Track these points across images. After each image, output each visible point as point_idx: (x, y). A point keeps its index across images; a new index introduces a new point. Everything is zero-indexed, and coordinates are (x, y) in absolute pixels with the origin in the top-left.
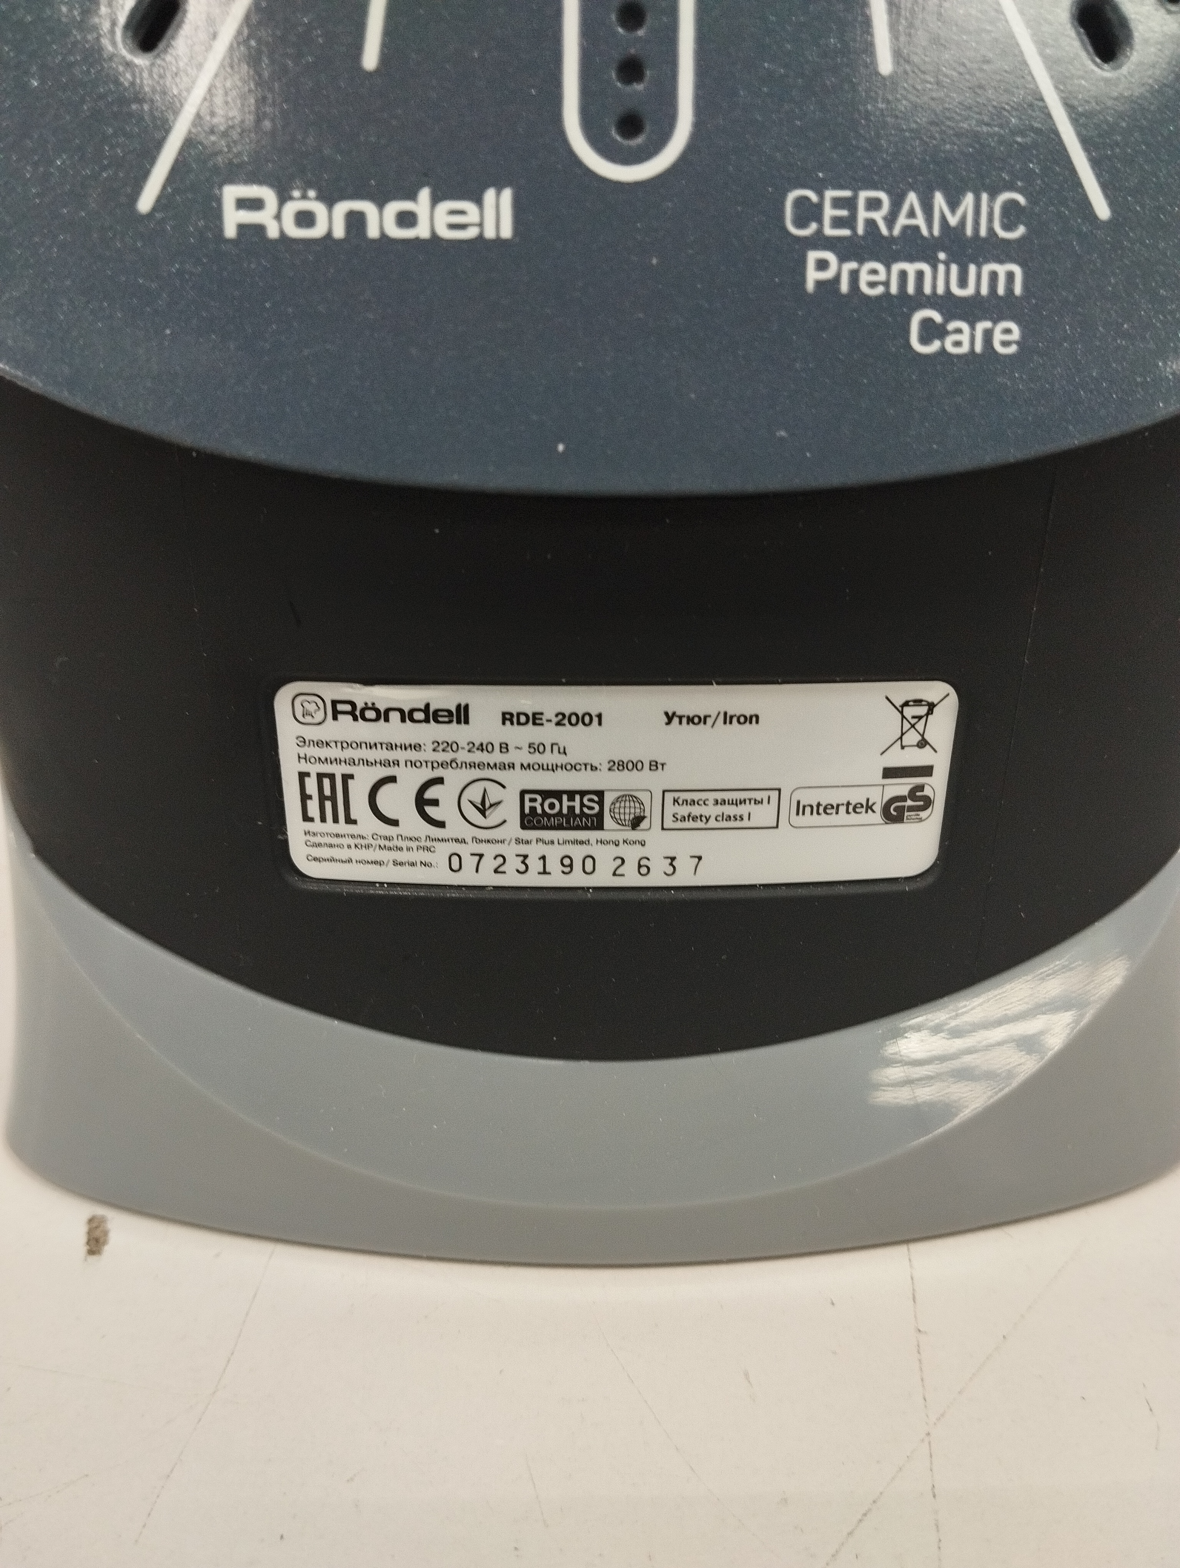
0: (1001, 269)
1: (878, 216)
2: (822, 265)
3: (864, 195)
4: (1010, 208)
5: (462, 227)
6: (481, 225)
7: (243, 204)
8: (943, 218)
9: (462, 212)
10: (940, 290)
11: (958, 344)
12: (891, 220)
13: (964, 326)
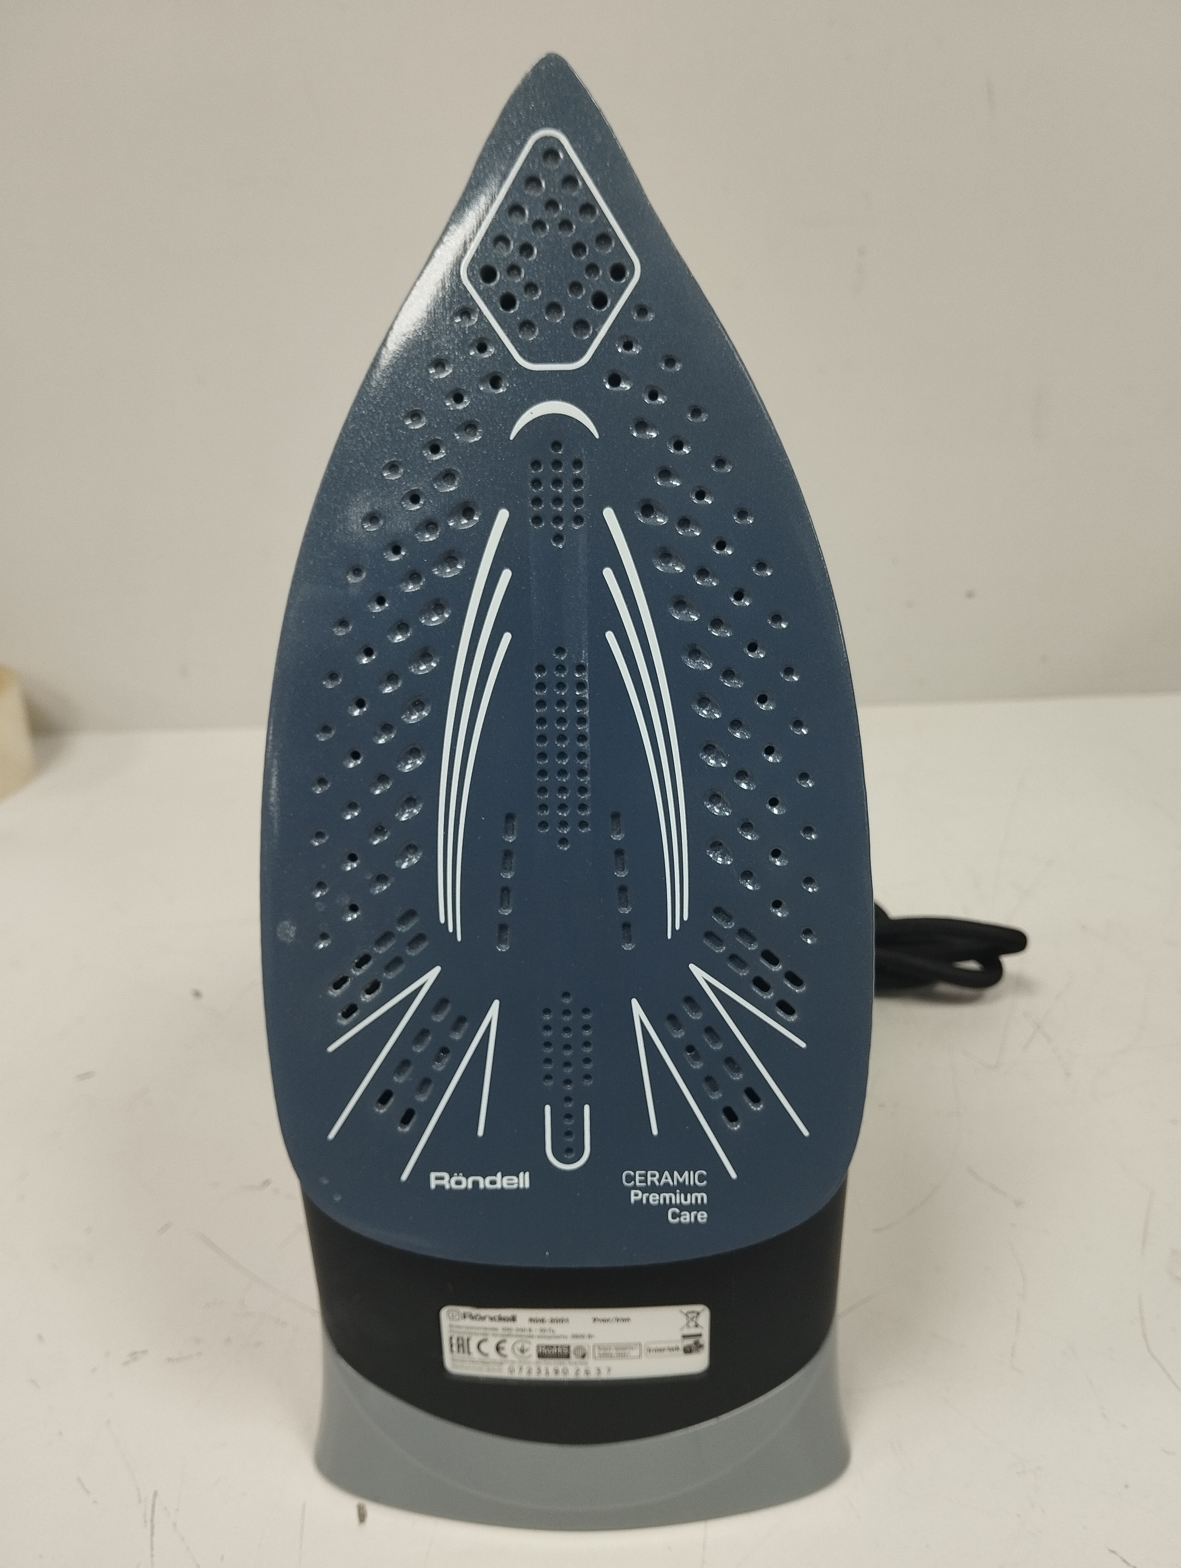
0: (699, 1195)
1: (655, 1180)
2: (636, 1195)
3: (649, 1173)
4: (700, 1176)
5: (512, 1184)
6: (518, 1184)
7: (437, 1178)
8: (678, 1180)
9: (512, 1180)
10: (678, 1202)
11: (685, 1219)
12: (659, 1181)
13: (688, 1213)
